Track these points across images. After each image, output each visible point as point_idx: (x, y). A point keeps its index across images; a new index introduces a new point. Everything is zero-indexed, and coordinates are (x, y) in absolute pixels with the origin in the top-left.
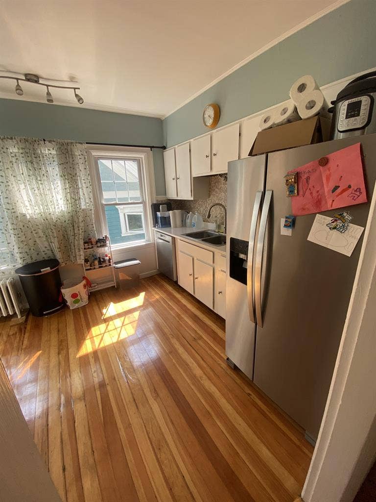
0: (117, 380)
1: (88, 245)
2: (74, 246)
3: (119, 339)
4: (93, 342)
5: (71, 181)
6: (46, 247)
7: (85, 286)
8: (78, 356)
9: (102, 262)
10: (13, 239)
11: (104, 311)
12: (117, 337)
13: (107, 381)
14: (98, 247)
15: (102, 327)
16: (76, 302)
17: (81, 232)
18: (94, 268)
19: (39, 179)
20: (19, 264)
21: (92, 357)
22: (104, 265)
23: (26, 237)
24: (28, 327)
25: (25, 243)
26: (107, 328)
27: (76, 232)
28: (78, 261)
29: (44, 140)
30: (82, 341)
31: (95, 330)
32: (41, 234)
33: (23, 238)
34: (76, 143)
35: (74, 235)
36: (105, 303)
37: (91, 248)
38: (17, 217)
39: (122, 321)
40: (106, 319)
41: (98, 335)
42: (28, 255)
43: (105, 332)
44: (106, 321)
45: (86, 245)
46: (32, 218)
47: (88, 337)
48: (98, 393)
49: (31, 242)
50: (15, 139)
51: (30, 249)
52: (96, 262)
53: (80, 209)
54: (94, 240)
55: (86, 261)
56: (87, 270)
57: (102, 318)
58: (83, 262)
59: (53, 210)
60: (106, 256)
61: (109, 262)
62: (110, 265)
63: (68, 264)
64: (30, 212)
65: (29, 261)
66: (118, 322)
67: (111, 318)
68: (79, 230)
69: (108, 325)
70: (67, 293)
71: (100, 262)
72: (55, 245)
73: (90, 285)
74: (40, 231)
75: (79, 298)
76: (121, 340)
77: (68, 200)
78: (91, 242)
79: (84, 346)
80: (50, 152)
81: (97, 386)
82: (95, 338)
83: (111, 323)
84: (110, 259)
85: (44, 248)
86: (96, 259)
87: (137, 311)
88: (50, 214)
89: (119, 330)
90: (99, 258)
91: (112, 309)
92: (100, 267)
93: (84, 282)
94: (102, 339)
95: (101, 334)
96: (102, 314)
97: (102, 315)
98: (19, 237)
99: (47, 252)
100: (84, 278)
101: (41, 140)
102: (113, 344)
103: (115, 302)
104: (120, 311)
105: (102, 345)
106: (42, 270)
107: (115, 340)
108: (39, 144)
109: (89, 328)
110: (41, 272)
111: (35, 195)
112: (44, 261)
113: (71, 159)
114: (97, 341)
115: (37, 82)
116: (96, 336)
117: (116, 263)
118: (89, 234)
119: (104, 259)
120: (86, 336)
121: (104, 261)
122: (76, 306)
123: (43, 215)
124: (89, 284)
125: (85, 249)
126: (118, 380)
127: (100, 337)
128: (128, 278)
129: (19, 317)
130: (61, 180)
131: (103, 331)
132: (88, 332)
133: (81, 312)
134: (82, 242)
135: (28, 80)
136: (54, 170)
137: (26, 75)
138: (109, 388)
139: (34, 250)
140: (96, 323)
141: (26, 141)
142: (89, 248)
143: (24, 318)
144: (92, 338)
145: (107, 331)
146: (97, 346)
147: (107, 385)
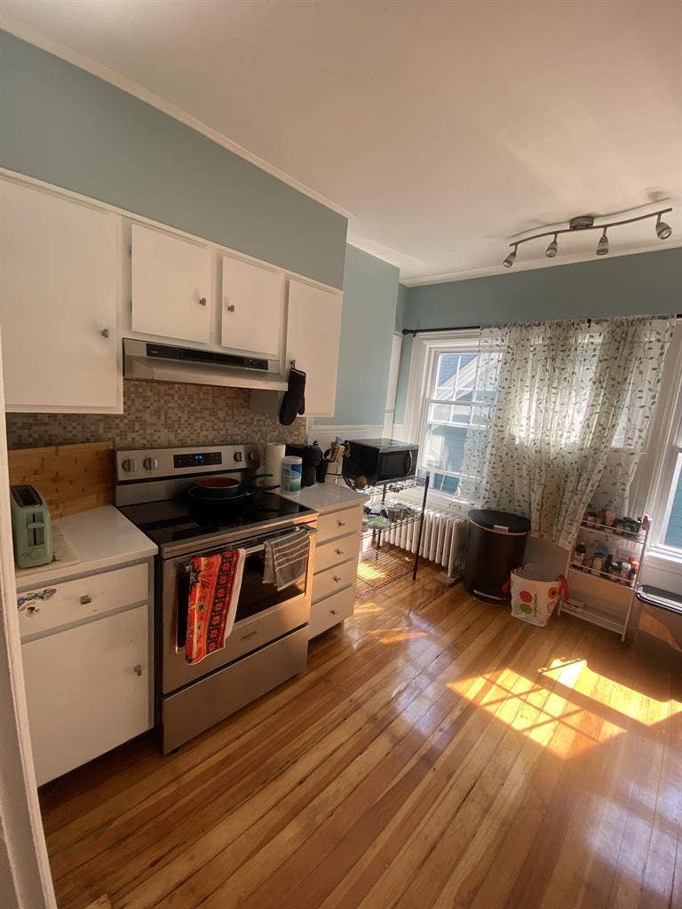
0: (452, 781)
1: (595, 521)
2: (566, 512)
3: (526, 733)
4: (485, 690)
5: (610, 393)
6: (523, 496)
7: (552, 593)
8: (449, 685)
9: (612, 568)
10: (486, 469)
11: (556, 663)
12: (528, 724)
13: (438, 764)
14: (614, 532)
15: (524, 684)
16: (525, 609)
17: (588, 490)
18: (589, 572)
19: (555, 385)
20: (479, 506)
21: (462, 708)
22: (613, 577)
23: (503, 471)
24: (446, 595)
25: (499, 479)
26: (529, 692)
27: (579, 488)
28: (561, 540)
29: (589, 321)
30: (476, 672)
31: (510, 679)
32: (524, 473)
33: (499, 471)
34: (653, 318)
35: (574, 492)
36: (573, 650)
37: (598, 529)
38: (503, 439)
39: (568, 710)
40: (545, 677)
41: (503, 688)
42: (495, 497)
43: (518, 696)
44: (542, 682)
45: (590, 518)
46: (522, 444)
47: (488, 676)
48: (413, 762)
49: (507, 482)
50: (544, 324)
51: (502, 490)
52: (599, 562)
53: (606, 447)
54: (611, 516)
55: (579, 549)
56: (575, 567)
57: (540, 670)
58: (569, 548)
59: (558, 439)
60: (630, 561)
61: (630, 577)
62: (629, 584)
63: (545, 538)
64: (523, 435)
65: (494, 507)
66: (557, 704)
67: (553, 686)
68: (587, 485)
69: (537, 690)
70: (518, 583)
71: (607, 566)
72: (536, 498)
73: (567, 599)
74: (525, 467)
75: (531, 605)
76: (526, 738)
77: (588, 426)
78: (605, 518)
79: (469, 681)
80: (591, 340)
81: (422, 751)
82: (494, 687)
83: (545, 692)
84: (633, 571)
85: (520, 497)
86: (599, 555)
87: (621, 725)
88: (549, 444)
89: (544, 718)
90: (610, 557)
91: (575, 673)
92: (602, 576)
93: (556, 585)
94: (502, 700)
95: (509, 692)
96: (546, 664)
97: (544, 666)
98: (493, 468)
99: (522, 503)
100: (561, 577)
101: (584, 322)
102: (509, 727)
103: (591, 666)
104: (586, 690)
105: (491, 709)
106: (495, 526)
107: (519, 725)
108: (577, 329)
109: (505, 664)
110: (492, 528)
111: (538, 410)
112: (513, 515)
113: (626, 353)
114: (492, 694)
115: (589, 226)
116: (499, 686)
117: (647, 589)
118: (611, 502)
119: (620, 564)
120: (488, 673)
121: (619, 569)
122: (522, 616)
123: (538, 444)
124: (564, 592)
125: (584, 524)
126: (451, 787)
127: (504, 694)
128: (671, 641)
129: (449, 575)
130: (592, 390)
131: (515, 691)
132: (495, 670)
133: (520, 630)
134: (582, 510)
135: (574, 228)
136: (586, 372)
137: (572, 221)
138: (429, 776)
139: (507, 493)
140: (521, 669)
141: (559, 325)
142: (594, 527)
143: (453, 580)
144: (491, 682)
145: (524, 697)
146: (485, 700)
147: (432, 770)
